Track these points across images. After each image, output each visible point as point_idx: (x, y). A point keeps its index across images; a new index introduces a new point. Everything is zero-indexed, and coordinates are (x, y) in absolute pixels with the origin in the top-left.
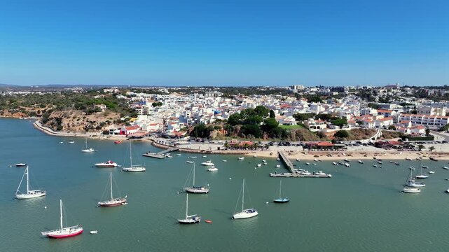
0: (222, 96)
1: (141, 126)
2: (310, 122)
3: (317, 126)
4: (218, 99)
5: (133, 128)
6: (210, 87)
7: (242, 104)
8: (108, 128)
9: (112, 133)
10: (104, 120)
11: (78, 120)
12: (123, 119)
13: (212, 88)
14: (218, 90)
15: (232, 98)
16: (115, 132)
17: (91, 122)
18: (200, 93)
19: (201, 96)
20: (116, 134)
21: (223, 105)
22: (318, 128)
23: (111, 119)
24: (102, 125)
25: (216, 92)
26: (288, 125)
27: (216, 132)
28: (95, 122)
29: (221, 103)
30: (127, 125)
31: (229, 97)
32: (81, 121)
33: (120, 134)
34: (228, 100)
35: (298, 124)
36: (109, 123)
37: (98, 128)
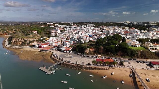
0: (94, 27)
1: (50, 43)
2: (149, 45)
3: (154, 48)
4: (92, 28)
5: (46, 44)
6: (90, 22)
7: (103, 31)
8: (33, 44)
9: (34, 47)
10: (31, 40)
11: (19, 39)
12: (41, 39)
13: (91, 22)
14: (93, 24)
15: (99, 27)
16: (35, 46)
17: (25, 40)
18: (84, 25)
19: (85, 26)
20: (36, 47)
21: (94, 31)
22: (156, 49)
23: (36, 39)
24: (31, 42)
25: (92, 24)
26: (135, 46)
27: (88, 50)
28: (27, 40)
29: (93, 30)
30: (43, 42)
31: (97, 27)
32: (20, 40)
33: (38, 47)
34: (97, 29)
35: (141, 46)
36: (34, 41)
37: (28, 44)
